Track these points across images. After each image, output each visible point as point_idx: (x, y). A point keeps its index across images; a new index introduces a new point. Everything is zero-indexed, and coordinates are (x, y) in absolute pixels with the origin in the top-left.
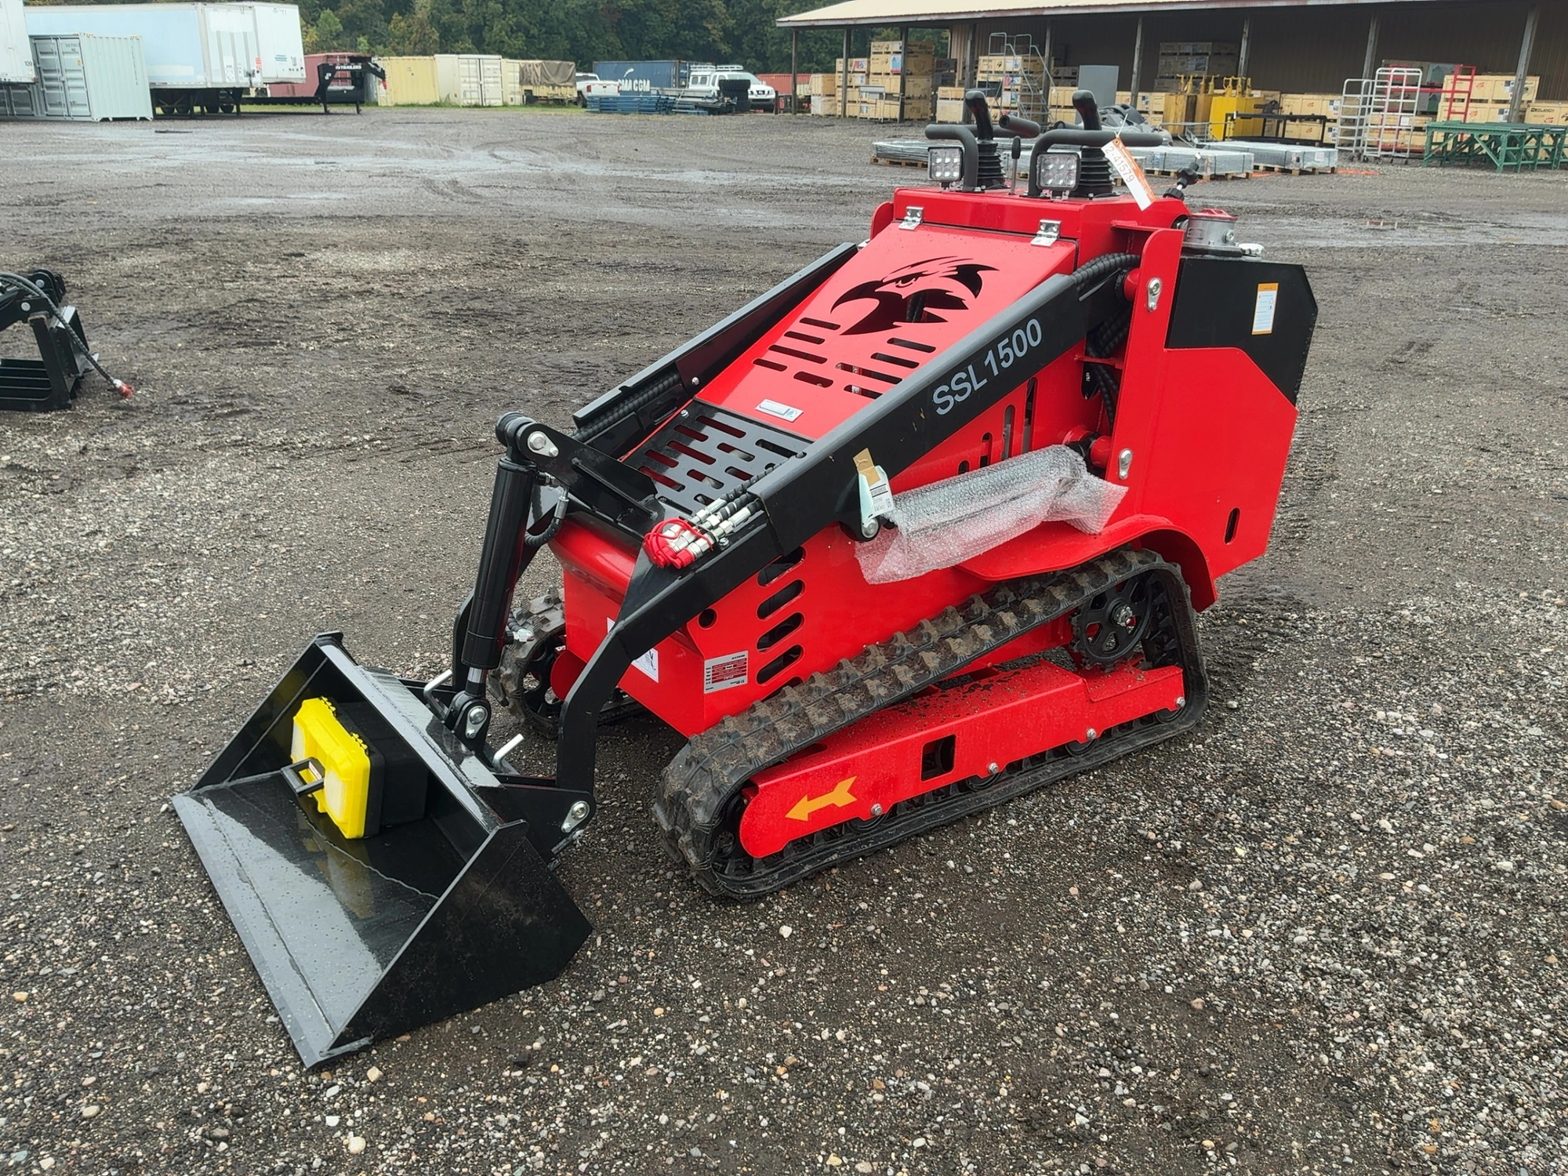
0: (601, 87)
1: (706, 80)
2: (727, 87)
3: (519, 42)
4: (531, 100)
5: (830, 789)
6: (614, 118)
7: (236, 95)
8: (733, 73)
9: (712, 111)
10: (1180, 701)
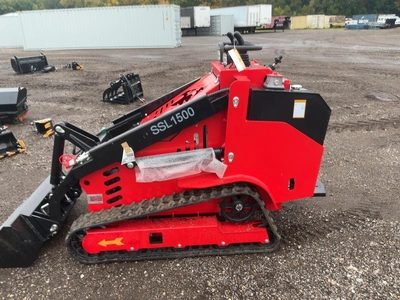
0: (352, 22)
1: (382, 19)
2: (388, 21)
3: (336, 11)
4: (331, 26)
5: (114, 239)
6: (350, 31)
7: (254, 28)
8: (391, 17)
9: (382, 28)
10: (267, 241)
